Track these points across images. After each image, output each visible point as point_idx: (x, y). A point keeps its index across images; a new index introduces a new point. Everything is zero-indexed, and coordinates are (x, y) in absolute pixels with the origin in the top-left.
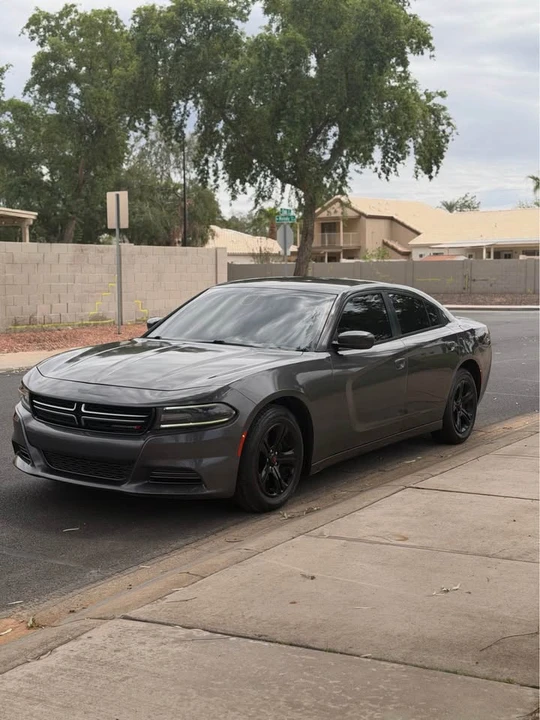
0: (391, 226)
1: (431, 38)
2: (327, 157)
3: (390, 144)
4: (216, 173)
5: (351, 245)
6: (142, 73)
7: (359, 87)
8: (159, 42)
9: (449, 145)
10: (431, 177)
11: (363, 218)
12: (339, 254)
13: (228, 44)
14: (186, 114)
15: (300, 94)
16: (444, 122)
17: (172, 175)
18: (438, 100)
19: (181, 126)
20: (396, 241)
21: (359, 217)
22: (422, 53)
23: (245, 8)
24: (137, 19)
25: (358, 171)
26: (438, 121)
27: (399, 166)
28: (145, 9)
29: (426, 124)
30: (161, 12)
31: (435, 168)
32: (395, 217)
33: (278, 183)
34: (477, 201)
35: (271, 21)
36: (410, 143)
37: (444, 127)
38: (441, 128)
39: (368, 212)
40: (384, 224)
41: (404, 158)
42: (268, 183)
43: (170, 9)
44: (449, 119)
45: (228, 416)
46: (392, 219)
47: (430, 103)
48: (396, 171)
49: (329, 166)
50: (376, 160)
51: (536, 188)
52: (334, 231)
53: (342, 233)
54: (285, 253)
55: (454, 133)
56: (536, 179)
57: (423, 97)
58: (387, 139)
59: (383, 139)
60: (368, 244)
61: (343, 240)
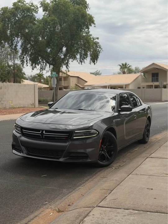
0: (78, 79)
1: (94, 21)
2: (63, 57)
4: (27, 61)
5: (66, 85)
6: (3, 28)
7: (74, 35)
8: (9, 19)
9: (100, 54)
10: (95, 64)
11: (69, 77)
12: (62, 88)
13: (31, 20)
14: (18, 42)
15: (56, 37)
16: (99, 47)
17: (9, 62)
18: (96, 40)
19: (16, 46)
20: (79, 84)
22: (91, 26)
23: (37, 9)
24: (2, 11)
25: (72, 61)
26: (97, 47)
27: (85, 60)
28: (4, 8)
29: (93, 47)
30: (9, 9)
31: (96, 61)
32: (79, 77)
33: (48, 65)
34: (100, 72)
35: (45, 13)
36: (89, 53)
37: (99, 49)
38: (98, 49)
39: (71, 75)
40: (76, 79)
41: (86, 58)
42: (44, 65)
43: (12, 8)
44: (100, 46)
45: (95, 134)
46: (78, 77)
47: (94, 41)
48: (84, 62)
49: (63, 60)
50: (78, 58)
51: (121, 68)
52: (61, 81)
53: (63, 81)
54: (54, 86)
55: (102, 50)
56: (121, 66)
57: (92, 39)
58: (81, 52)
59: (80, 51)
60: (71, 85)
61: (63, 83)
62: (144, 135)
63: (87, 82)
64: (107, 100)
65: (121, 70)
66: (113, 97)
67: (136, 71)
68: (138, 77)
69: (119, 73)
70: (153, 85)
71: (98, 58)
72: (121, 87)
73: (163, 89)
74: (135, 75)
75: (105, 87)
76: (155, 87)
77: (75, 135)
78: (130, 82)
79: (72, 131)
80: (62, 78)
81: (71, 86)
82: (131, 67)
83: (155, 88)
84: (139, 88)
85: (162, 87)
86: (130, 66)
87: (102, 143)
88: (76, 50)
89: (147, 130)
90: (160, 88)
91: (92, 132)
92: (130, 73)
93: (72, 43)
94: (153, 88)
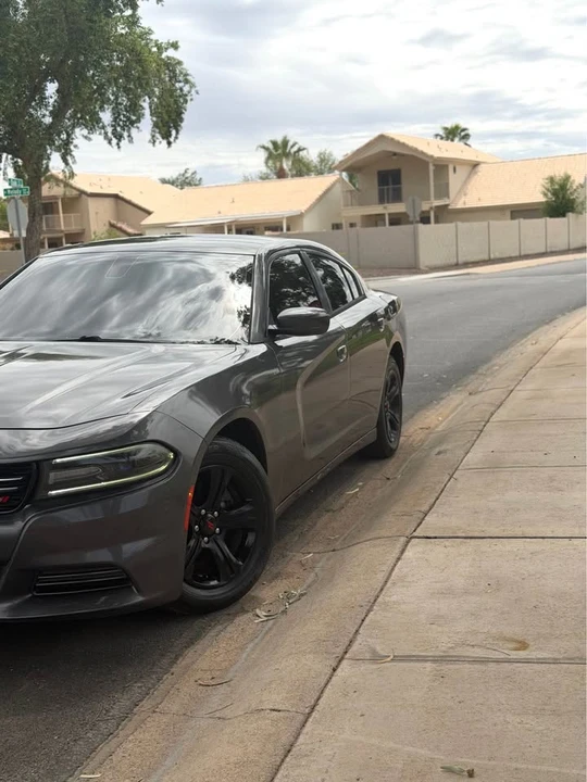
0: (117, 204)
2: (48, 120)
3: (121, 104)
5: (74, 228)
7: (83, 31)
9: (189, 106)
10: (169, 143)
11: (84, 197)
12: (60, 239)
16: (181, 78)
18: (171, 53)
20: (123, 222)
21: (80, 195)
25: (86, 137)
26: (174, 77)
27: (134, 131)
29: (161, 81)
31: (174, 132)
32: (121, 195)
34: (198, 177)
36: (145, 104)
37: (181, 85)
38: (178, 85)
39: (89, 190)
40: (108, 203)
41: (138, 120)
44: (186, 75)
45: (160, 464)
46: (116, 196)
47: (163, 56)
48: (129, 136)
49: (51, 132)
50: (106, 124)
51: (270, 156)
52: (52, 213)
53: (61, 215)
54: (20, 234)
55: (193, 92)
56: (266, 149)
57: (155, 49)
58: (117, 98)
59: (112, 98)
60: (93, 227)
61: (63, 222)
62: (379, 424)
63: (149, 213)
64: (211, 285)
65: (270, 163)
66: (242, 270)
67: (324, 166)
68: (333, 185)
69: (264, 178)
70: (384, 215)
71: (182, 120)
72: (273, 227)
73: (421, 226)
74: (320, 179)
75: (217, 229)
76: (390, 220)
77: (53, 476)
78: (303, 208)
79: (37, 462)
80: (57, 203)
81: (93, 229)
82: (305, 152)
83: (391, 224)
84: (337, 226)
85: (418, 219)
86: (299, 150)
87: (199, 500)
88: (95, 92)
89: (389, 399)
90: (412, 223)
91: (140, 456)
92: (300, 174)
93: (77, 62)
94: (385, 225)
